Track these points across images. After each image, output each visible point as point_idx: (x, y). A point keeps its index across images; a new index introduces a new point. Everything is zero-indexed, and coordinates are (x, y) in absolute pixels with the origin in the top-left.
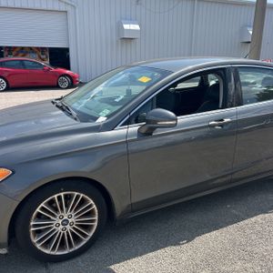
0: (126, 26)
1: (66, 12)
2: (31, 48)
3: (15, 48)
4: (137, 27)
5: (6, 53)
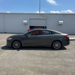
0: (60, 22)
1: (46, 19)
2: (39, 26)
4: (63, 22)
5: (34, 27)
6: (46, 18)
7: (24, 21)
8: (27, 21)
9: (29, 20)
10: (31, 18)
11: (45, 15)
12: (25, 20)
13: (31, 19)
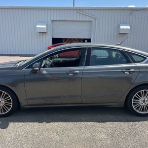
0: (122, 27)
1: (91, 21)
2: (74, 39)
3: (68, 39)
4: (129, 27)
5: (63, 41)
6: (90, 19)
7: (38, 26)
8: (45, 26)
9: (50, 22)
10: (55, 19)
11: (87, 11)
12: (41, 23)
13: (55, 21)
